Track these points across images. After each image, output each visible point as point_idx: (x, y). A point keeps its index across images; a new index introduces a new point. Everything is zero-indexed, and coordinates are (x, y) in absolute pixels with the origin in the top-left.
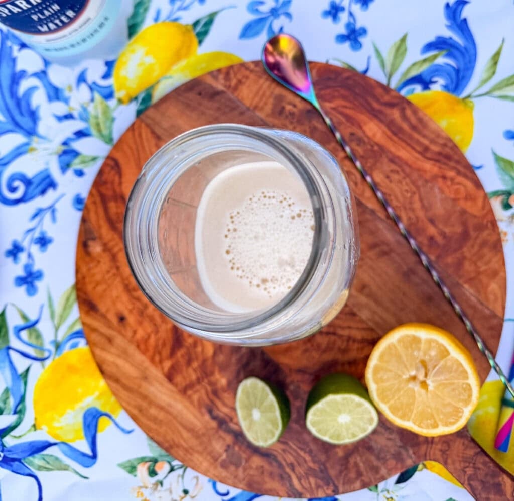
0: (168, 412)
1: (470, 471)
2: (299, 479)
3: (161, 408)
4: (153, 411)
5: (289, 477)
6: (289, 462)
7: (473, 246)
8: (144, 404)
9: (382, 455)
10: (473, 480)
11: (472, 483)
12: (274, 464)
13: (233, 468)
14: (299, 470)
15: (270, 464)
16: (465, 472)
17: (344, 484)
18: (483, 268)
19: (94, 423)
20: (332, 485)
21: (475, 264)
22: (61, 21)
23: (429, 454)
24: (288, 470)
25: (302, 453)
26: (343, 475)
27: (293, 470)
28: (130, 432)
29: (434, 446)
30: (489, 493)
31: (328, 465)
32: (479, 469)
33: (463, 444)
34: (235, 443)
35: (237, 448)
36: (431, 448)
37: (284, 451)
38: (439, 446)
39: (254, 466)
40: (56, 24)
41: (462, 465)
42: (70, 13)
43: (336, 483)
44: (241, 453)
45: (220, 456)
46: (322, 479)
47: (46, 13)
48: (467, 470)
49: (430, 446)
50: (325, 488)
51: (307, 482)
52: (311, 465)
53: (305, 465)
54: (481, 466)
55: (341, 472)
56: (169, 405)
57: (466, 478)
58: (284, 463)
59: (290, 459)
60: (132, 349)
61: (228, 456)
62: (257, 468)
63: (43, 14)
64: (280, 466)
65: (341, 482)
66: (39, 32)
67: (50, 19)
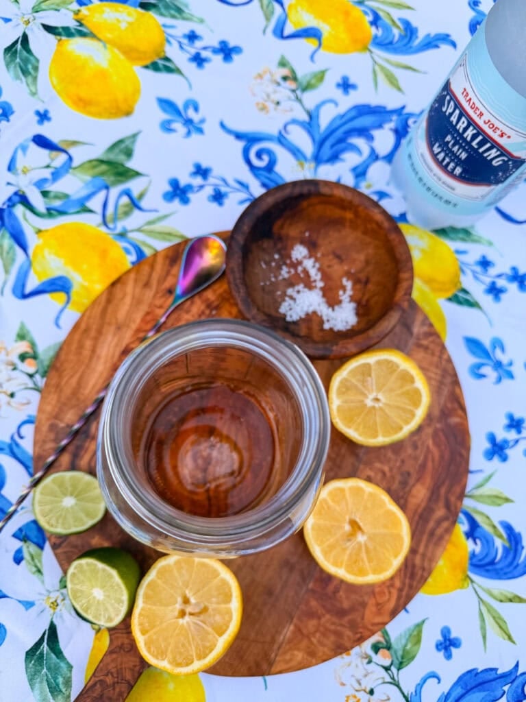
0: (91, 358)
1: (109, 680)
3: (93, 351)
4: (88, 344)
7: (333, 623)
8: (93, 333)
10: (101, 685)
11: (98, 685)
13: (52, 436)
16: (107, 675)
17: (65, 552)
18: (314, 640)
19: (59, 288)
21: (316, 632)
22: (448, 164)
23: (116, 633)
28: (57, 325)
29: (125, 635)
32: (114, 689)
33: (135, 666)
36: (122, 633)
38: (126, 641)
40: (444, 159)
41: (114, 670)
42: (458, 171)
43: (64, 545)
45: (61, 420)
47: (455, 149)
48: (110, 676)
49: (124, 631)
54: (117, 690)
55: (76, 547)
56: (99, 357)
57: (102, 678)
60: (144, 308)
61: (63, 428)
63: (454, 145)
65: (65, 550)
66: (431, 145)
67: (449, 153)
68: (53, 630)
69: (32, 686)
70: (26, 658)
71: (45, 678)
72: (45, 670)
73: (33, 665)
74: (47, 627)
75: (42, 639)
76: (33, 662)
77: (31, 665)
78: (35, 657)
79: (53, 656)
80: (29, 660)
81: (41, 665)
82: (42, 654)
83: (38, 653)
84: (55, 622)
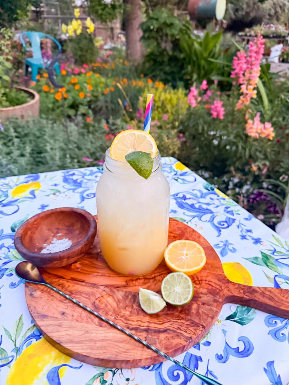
1: (242, 291)
2: (186, 332)
5: (181, 333)
6: (177, 328)
9: (210, 303)
11: (246, 294)
12: (171, 332)
14: (182, 328)
15: (170, 333)
16: (241, 292)
20: (200, 326)
23: (225, 293)
24: (179, 331)
25: (179, 321)
26: (201, 318)
27: (181, 330)
28: (81, 367)
29: (224, 290)
30: (254, 294)
31: (192, 319)
34: (148, 335)
35: (150, 336)
37: (171, 325)
38: (226, 290)
39: (163, 339)
41: (238, 291)
43: (201, 324)
44: (153, 337)
46: (195, 326)
48: (240, 291)
49: (222, 291)
50: (198, 328)
51: (189, 330)
52: (187, 323)
53: (184, 325)
55: (200, 318)
57: (243, 294)
58: (175, 329)
59: (176, 326)
62: (165, 339)
64: (174, 331)
65: (203, 322)
68: (229, 318)
69: (253, 319)
70: (244, 325)
71: (247, 315)
72: (244, 316)
73: (245, 321)
74: (228, 321)
75: (234, 321)
76: (244, 322)
77: (246, 322)
78: (242, 321)
79: (238, 315)
80: (244, 323)
81: (243, 318)
82: (240, 319)
83: (240, 321)
84: (225, 318)
